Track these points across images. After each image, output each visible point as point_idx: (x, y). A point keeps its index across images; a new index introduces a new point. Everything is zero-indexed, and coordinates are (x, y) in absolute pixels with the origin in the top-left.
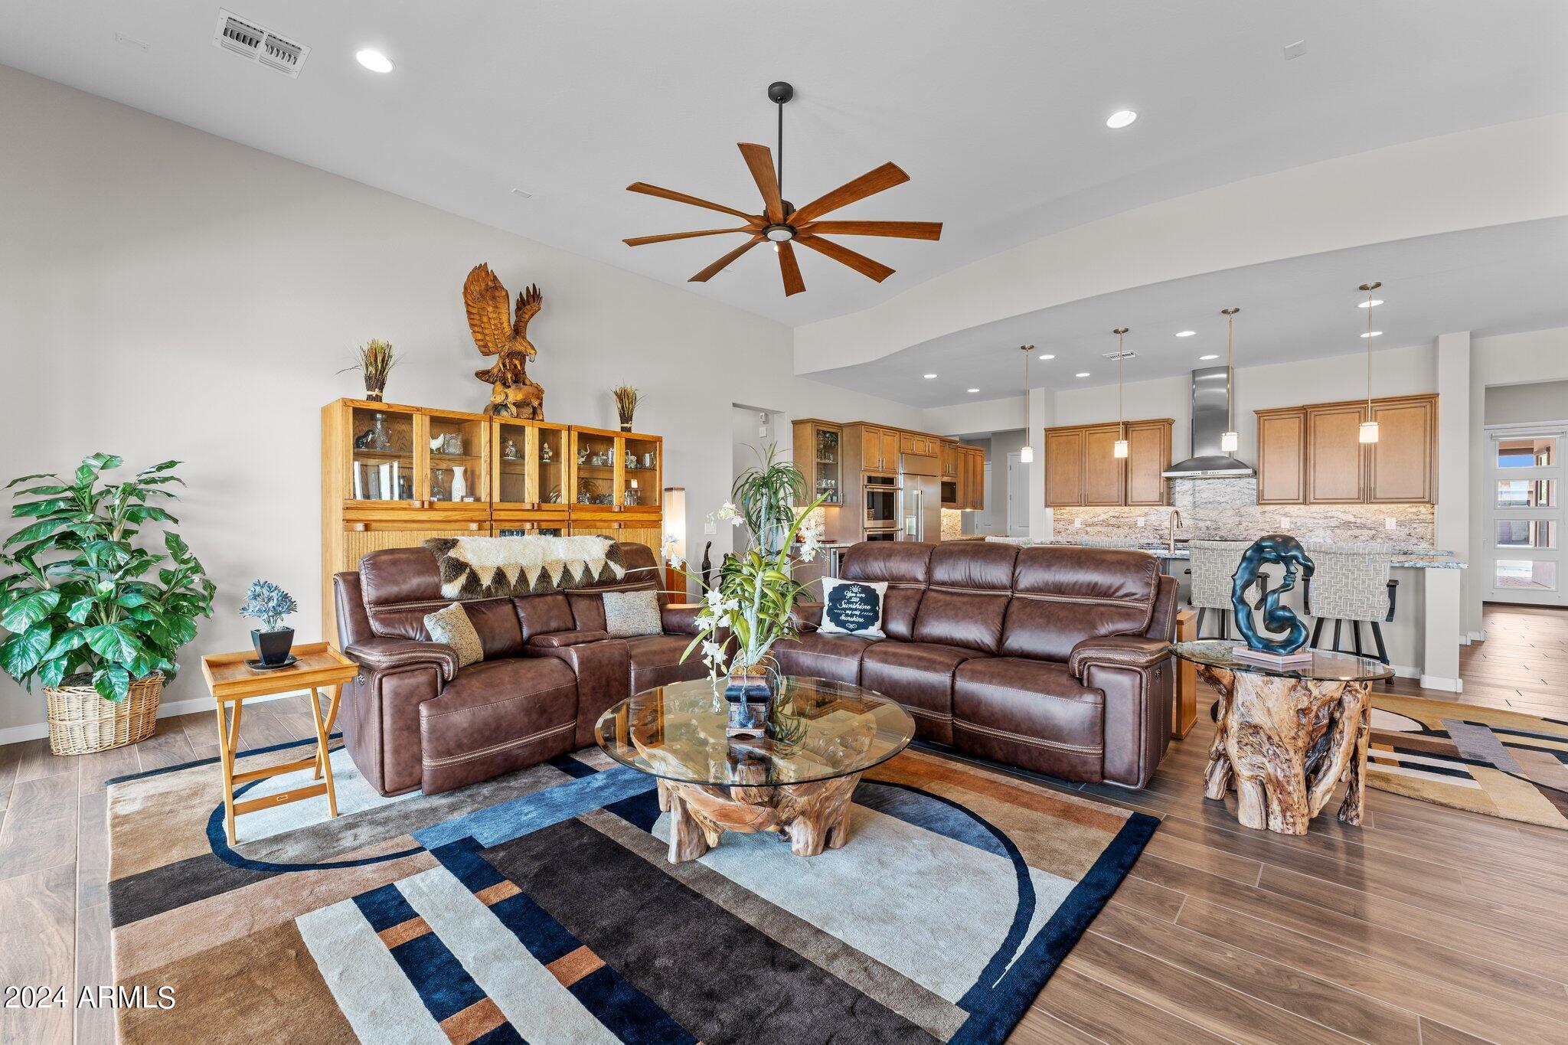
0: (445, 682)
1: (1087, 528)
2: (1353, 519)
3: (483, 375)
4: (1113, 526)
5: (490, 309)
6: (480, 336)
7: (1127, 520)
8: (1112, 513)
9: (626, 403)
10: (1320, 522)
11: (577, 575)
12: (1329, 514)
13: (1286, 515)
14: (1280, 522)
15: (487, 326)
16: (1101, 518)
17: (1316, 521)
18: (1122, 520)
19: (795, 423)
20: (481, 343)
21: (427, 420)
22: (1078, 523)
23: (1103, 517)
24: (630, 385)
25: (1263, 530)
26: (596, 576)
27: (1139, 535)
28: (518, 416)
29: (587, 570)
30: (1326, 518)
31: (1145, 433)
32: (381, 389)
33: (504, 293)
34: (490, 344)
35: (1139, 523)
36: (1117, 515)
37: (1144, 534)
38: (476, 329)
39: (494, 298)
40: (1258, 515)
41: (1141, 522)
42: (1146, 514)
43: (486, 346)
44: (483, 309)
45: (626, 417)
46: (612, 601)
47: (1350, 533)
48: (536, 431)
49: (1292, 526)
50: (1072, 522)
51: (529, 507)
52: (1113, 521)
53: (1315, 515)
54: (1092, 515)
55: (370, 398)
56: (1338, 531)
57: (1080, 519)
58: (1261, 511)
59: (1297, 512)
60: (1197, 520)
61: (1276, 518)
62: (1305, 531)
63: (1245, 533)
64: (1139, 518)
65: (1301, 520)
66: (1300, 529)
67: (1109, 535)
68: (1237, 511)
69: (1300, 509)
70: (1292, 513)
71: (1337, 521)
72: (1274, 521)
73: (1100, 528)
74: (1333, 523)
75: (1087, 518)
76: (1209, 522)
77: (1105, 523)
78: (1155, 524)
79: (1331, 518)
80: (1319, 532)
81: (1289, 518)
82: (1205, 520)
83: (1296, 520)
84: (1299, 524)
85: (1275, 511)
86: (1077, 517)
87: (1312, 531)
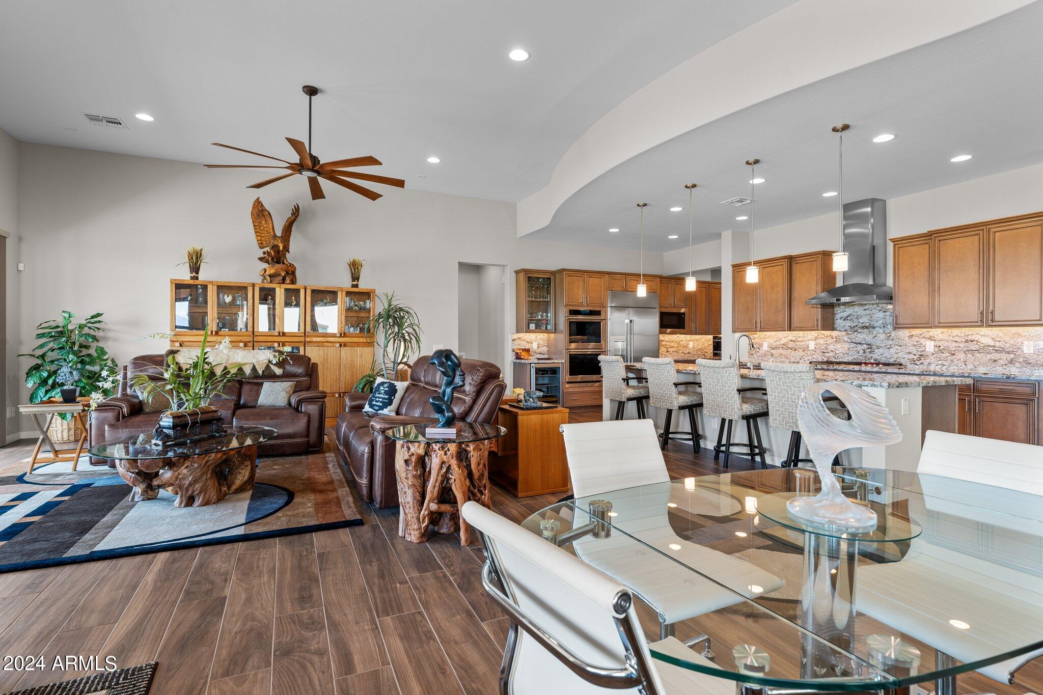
0: (124, 416)
1: (772, 351)
2: (992, 343)
3: (261, 259)
4: (791, 349)
5: (264, 222)
6: (259, 238)
7: (801, 343)
8: (790, 338)
9: (355, 269)
10: (961, 345)
11: (248, 370)
12: (970, 338)
13: (930, 338)
14: (925, 346)
15: (263, 232)
16: (782, 342)
17: (957, 345)
18: (798, 343)
19: (517, 272)
20: (260, 242)
21: (215, 288)
22: (765, 347)
23: (784, 341)
24: (358, 258)
25: (910, 353)
26: (260, 372)
27: (810, 358)
28: (271, 282)
29: (254, 369)
30: (967, 341)
31: (805, 265)
32: (197, 273)
33: (267, 213)
34: (264, 242)
35: (810, 346)
36: (794, 339)
37: (814, 357)
38: (258, 234)
39: (263, 216)
40: (907, 339)
41: (812, 345)
42: (816, 338)
43: (262, 244)
44: (261, 222)
45: (355, 278)
46: (267, 386)
47: (989, 356)
48: (283, 290)
49: (936, 350)
51: (277, 334)
52: (791, 345)
53: (956, 339)
54: (775, 339)
55: (192, 278)
56: (978, 355)
57: (766, 343)
58: (908, 335)
59: (940, 336)
60: (855, 343)
61: (922, 341)
62: (948, 354)
63: (895, 356)
64: (810, 342)
65: (943, 345)
66: (943, 353)
67: (788, 357)
68: (888, 335)
69: (943, 333)
70: (935, 336)
71: (977, 344)
72: (918, 345)
73: (780, 351)
74: (973, 347)
75: (772, 342)
76: (865, 346)
77: (785, 346)
78: (822, 347)
79: (972, 341)
80: (962, 356)
81: (933, 342)
82: (862, 344)
83: (939, 344)
84: (941, 348)
85: (921, 334)
86: (765, 341)
87: (953, 354)
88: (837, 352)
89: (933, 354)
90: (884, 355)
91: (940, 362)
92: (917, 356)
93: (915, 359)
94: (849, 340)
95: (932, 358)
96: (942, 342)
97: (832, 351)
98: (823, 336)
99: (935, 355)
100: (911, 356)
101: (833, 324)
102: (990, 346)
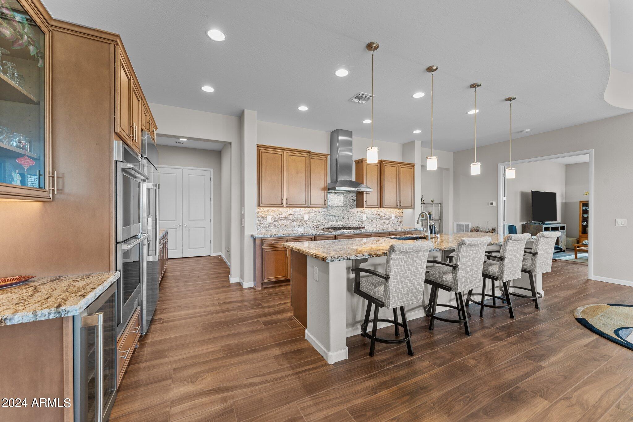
1: (275, 223)
2: (384, 215)
4: (291, 220)
7: (298, 217)
8: (290, 212)
13: (364, 213)
14: (363, 217)
16: (283, 215)
17: (374, 216)
18: (296, 216)
22: (269, 219)
23: (285, 215)
25: (357, 221)
27: (305, 226)
30: (376, 214)
35: (305, 218)
36: (293, 213)
37: (308, 225)
40: (355, 213)
42: (309, 213)
47: (383, 221)
50: (264, 218)
52: (290, 217)
53: (373, 213)
54: (278, 213)
56: (380, 221)
57: (270, 216)
58: (356, 211)
59: (368, 212)
60: (332, 216)
61: (361, 214)
63: (351, 223)
64: (305, 215)
65: (369, 216)
67: (289, 226)
68: (348, 211)
69: (369, 210)
70: (366, 212)
72: (361, 217)
73: (283, 222)
74: (379, 217)
75: (275, 215)
76: (337, 217)
77: (286, 219)
78: (313, 219)
79: (378, 214)
80: (375, 221)
81: (366, 215)
82: (336, 216)
83: (368, 216)
84: (369, 218)
85: (361, 211)
86: (268, 215)
87: (372, 221)
88: (322, 221)
89: (366, 221)
90: (346, 222)
91: (368, 225)
92: (360, 222)
93: (359, 224)
94: (329, 214)
95: (365, 223)
97: (319, 221)
98: (313, 211)
100: (357, 223)
102: (383, 217)
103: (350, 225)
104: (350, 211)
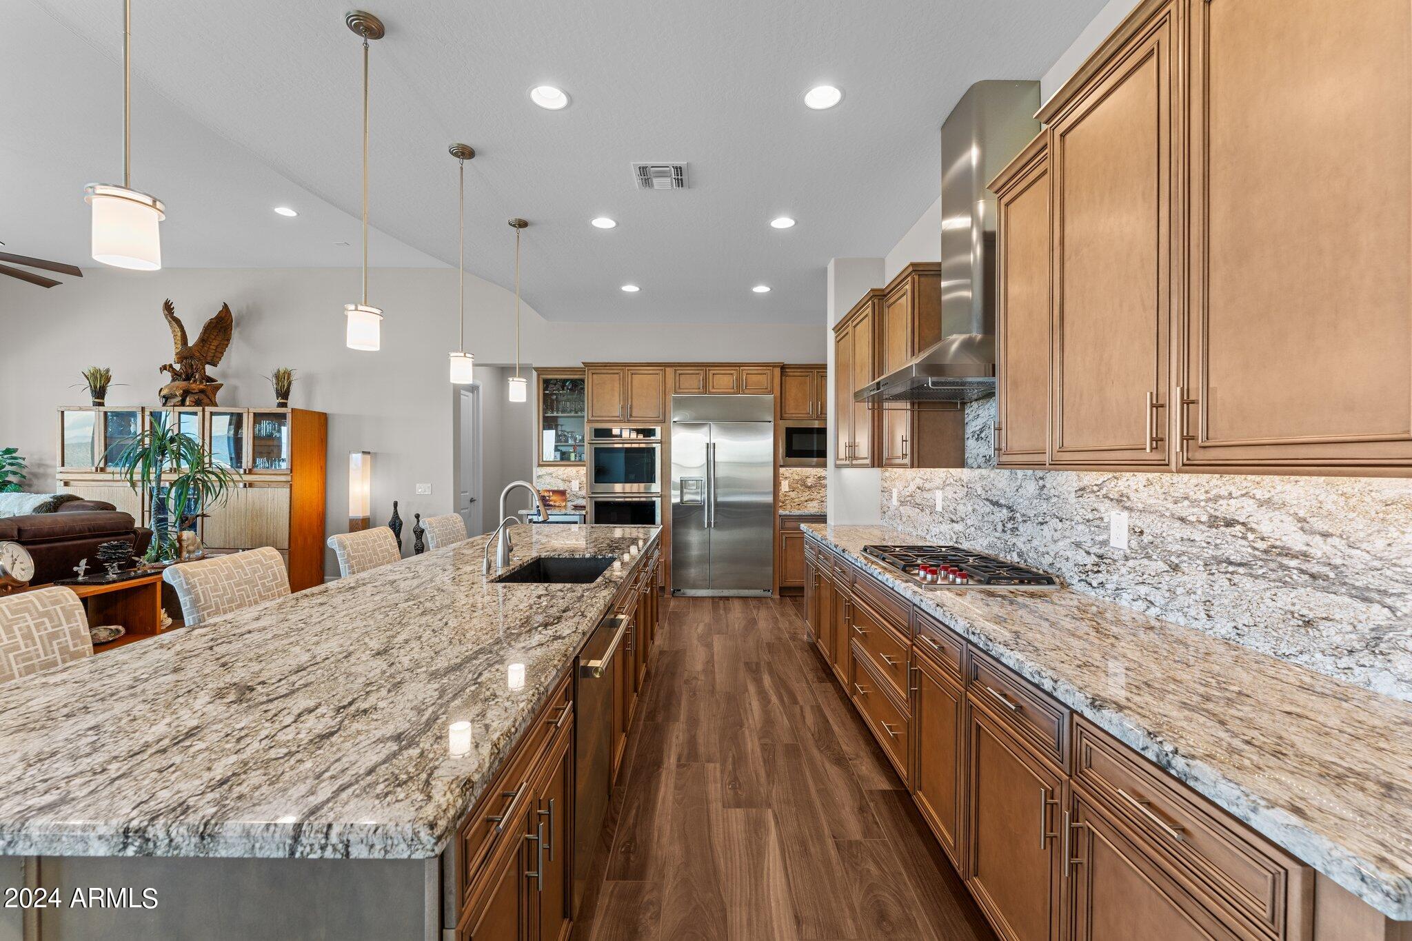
1: (901, 508)
2: (1296, 541)
4: (918, 505)
7: (929, 496)
8: (917, 482)
9: (284, 383)
10: (1197, 536)
12: (1227, 513)
13: (1121, 501)
14: (1108, 528)
16: (910, 491)
17: (1187, 532)
18: (925, 495)
19: (540, 373)
22: (895, 500)
23: (912, 489)
25: (1078, 545)
27: (938, 530)
30: (1213, 522)
32: (101, 397)
36: (921, 484)
37: (942, 528)
40: (1072, 498)
41: (939, 500)
42: (945, 485)
45: (284, 394)
47: (1285, 598)
49: (1134, 544)
50: (891, 497)
52: (918, 496)
53: (1183, 509)
54: (904, 483)
56: (1247, 583)
57: (896, 492)
58: (1076, 485)
59: (1144, 495)
60: (992, 502)
61: (1102, 509)
62: (1162, 566)
63: (1053, 549)
64: (937, 493)
65: (1150, 527)
66: (1149, 557)
67: (916, 523)
68: (1041, 483)
69: (1149, 483)
70: (1133, 495)
71: (1244, 538)
72: (1096, 523)
73: (908, 509)
74: (1236, 549)
75: (901, 489)
76: (1005, 511)
77: (913, 500)
78: (951, 508)
79: (1229, 523)
80: (1195, 577)
81: (1125, 514)
82: (1001, 506)
83: (1139, 524)
84: (1146, 538)
85: (1100, 486)
86: (895, 488)
87: (1175, 568)
88: (969, 522)
89: (1127, 558)
90: (1034, 543)
91: (1143, 590)
92: (1094, 559)
93: (1089, 567)
94: (983, 494)
95: (1124, 570)
96: (1148, 519)
97: (962, 521)
98: (952, 481)
99: (1131, 563)
100: (1081, 557)
101: (962, 450)
102: (1287, 553)
103: (1047, 560)
104: (1048, 486)
